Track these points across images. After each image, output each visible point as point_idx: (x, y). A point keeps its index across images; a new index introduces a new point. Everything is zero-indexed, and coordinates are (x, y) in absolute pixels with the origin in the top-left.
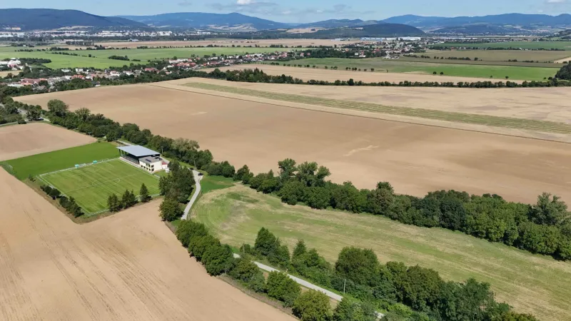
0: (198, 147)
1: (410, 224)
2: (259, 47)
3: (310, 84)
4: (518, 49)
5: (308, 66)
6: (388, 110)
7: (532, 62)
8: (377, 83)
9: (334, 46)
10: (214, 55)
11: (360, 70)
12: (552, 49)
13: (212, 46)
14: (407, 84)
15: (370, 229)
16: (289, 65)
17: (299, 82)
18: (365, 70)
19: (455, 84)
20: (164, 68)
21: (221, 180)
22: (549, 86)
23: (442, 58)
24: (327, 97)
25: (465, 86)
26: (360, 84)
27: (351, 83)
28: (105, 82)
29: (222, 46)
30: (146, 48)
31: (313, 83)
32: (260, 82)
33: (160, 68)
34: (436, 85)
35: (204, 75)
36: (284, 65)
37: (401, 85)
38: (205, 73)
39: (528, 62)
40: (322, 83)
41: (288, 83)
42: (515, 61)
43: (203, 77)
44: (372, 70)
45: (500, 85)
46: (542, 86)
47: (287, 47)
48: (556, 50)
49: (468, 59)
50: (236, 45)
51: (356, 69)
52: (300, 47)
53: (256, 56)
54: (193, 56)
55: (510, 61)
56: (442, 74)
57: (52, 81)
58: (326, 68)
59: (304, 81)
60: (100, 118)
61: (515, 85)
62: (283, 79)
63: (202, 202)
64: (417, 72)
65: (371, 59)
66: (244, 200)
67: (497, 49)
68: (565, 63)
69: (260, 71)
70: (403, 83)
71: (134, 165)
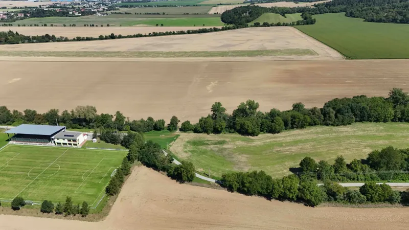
0: (95, 111)
3: (77, 40)
4: (175, 6)
5: (45, 25)
8: (132, 35)
9: (38, 7)
11: (97, 26)
12: (194, 6)
14: (155, 34)
16: (24, 25)
17: (66, 40)
18: (102, 26)
19: (186, 32)
22: (234, 29)
25: (191, 33)
26: (120, 37)
27: (112, 37)
31: (79, 39)
34: (174, 33)
36: (19, 26)
37: (150, 35)
40: (88, 39)
41: (54, 41)
42: (188, 14)
44: (108, 25)
45: (211, 31)
46: (231, 29)
48: (196, 6)
49: (158, 14)
51: (93, 25)
52: (5, 8)
56: (162, 25)
58: (65, 26)
59: (70, 39)
61: (219, 30)
64: (141, 25)
65: (86, 16)
66: (213, 144)
67: (164, 6)
68: (215, 14)
69: (15, 32)
70: (152, 34)
71: (43, 145)
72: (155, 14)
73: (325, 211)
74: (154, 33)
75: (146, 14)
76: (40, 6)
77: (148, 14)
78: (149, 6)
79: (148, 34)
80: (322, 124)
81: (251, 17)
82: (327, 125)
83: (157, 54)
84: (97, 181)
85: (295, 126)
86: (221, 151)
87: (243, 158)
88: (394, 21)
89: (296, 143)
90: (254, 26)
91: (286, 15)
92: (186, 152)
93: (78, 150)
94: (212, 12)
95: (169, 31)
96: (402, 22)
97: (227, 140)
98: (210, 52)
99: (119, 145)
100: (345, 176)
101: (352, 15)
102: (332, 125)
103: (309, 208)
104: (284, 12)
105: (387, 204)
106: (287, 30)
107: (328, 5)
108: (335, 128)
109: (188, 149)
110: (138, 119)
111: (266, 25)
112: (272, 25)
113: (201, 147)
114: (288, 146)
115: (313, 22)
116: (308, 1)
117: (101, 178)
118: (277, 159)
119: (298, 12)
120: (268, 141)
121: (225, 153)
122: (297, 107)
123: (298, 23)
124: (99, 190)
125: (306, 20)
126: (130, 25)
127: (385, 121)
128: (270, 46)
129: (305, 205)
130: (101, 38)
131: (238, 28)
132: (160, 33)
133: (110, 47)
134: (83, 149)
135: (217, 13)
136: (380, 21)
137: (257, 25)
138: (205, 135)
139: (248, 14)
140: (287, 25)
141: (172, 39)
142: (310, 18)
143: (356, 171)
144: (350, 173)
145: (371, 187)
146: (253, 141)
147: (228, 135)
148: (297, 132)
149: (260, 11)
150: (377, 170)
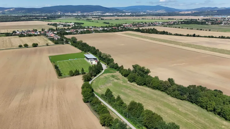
0: (111, 57)
1: (174, 97)
2: (163, 19)
3: (175, 35)
5: (179, 28)
6: (205, 48)
8: (207, 36)
9: (198, 19)
10: (142, 22)
11: (203, 30)
13: (143, 19)
14: (223, 37)
15: (155, 96)
16: (171, 27)
17: (171, 34)
18: (206, 30)
20: (120, 27)
21: (112, 70)
24: (178, 41)
26: (198, 36)
27: (194, 36)
28: (96, 31)
29: (148, 19)
30: (118, 19)
31: (177, 35)
32: (154, 33)
33: (118, 27)
35: (133, 30)
36: (169, 27)
37: (219, 37)
38: (134, 29)
40: (181, 35)
41: (166, 34)
43: (132, 31)
44: (210, 30)
47: (175, 19)
50: (153, 18)
51: (202, 30)
52: (182, 19)
53: (159, 23)
54: (134, 23)
57: (79, 31)
58: (188, 29)
59: (173, 34)
60: (85, 44)
62: (164, 33)
63: (100, 77)
65: (213, 25)
69: (155, 29)
76: (199, 19)
130: (188, 35)
132: (228, 37)
146: (125, 83)
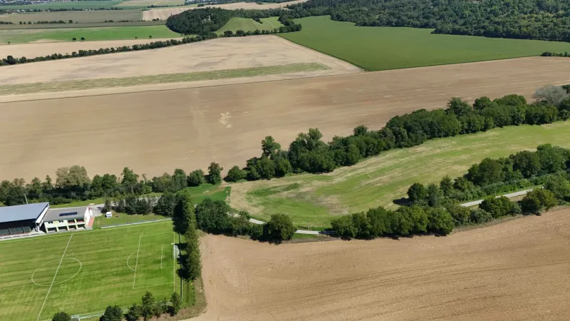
4: (81, 10)
7: (127, 21)
12: (112, 9)
14: (82, 54)
19: (131, 48)
22: (199, 40)
23: (30, 23)
25: (139, 49)
26: (23, 61)
27: (11, 61)
34: (113, 51)
37: (74, 55)
39: (124, 21)
42: (111, 21)
45: (168, 44)
46: (196, 41)
48: (116, 9)
49: (61, 22)
55: (106, 21)
56: (83, 39)
61: (179, 43)
64: (44, 40)
66: (284, 190)
67: (62, 10)
68: (154, 20)
70: (78, 53)
71: (22, 236)
72: (55, 22)
73: (458, 237)
74: (80, 51)
75: (39, 23)
77: (42, 23)
78: (35, 11)
79: (71, 54)
80: (394, 148)
81: (215, 23)
82: (400, 147)
83: (110, 83)
84: (156, 267)
85: (369, 153)
86: (300, 196)
87: (333, 199)
88: (389, 24)
89: (381, 172)
90: (225, 36)
91: (261, 20)
92: (255, 206)
93: (89, 233)
94: (147, 16)
95: (104, 48)
96: (397, 25)
97: (298, 182)
98: (188, 75)
99: (152, 215)
100: (454, 198)
101: (339, 18)
102: (407, 146)
103: (441, 238)
104: (257, 16)
105: (509, 217)
106: (272, 41)
107: (305, 6)
108: (410, 150)
109: (255, 202)
110: (159, 174)
111: (240, 34)
112: (248, 34)
113: (271, 196)
114: (376, 177)
115: (298, 28)
116: (274, 2)
117: (159, 262)
118: (373, 193)
119: (272, 15)
120: (349, 175)
121: (308, 197)
122: (360, 131)
123: (281, 31)
124: (169, 278)
125: (289, 25)
126: (25, 42)
127: (454, 135)
128: (266, 62)
129: (436, 235)
131: (204, 39)
132: (90, 51)
133: (17, 78)
134: (97, 230)
135: (158, 19)
136: (373, 25)
137: (228, 34)
138: (265, 181)
139: (209, 19)
140: (267, 33)
141: (117, 60)
142: (293, 23)
143: (463, 191)
144: (459, 193)
145: (493, 202)
146: (331, 178)
147: (295, 176)
148: (372, 160)
149: (226, 16)
150: (481, 186)
